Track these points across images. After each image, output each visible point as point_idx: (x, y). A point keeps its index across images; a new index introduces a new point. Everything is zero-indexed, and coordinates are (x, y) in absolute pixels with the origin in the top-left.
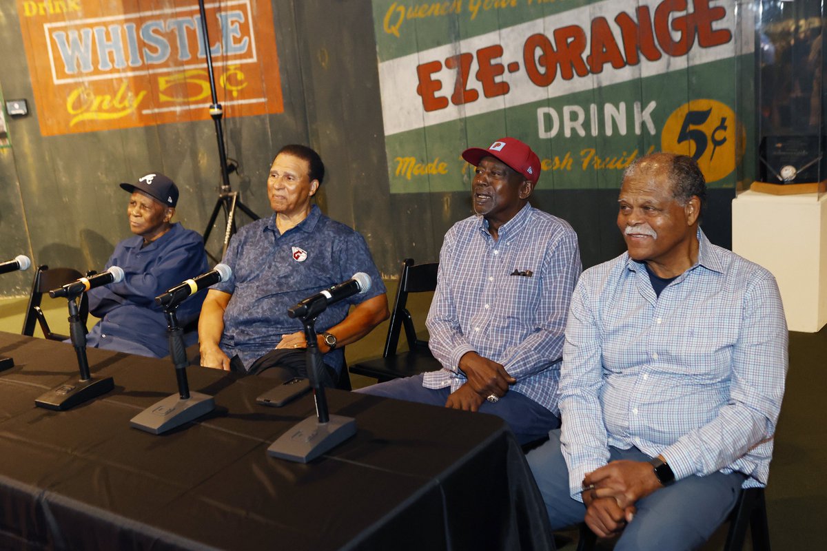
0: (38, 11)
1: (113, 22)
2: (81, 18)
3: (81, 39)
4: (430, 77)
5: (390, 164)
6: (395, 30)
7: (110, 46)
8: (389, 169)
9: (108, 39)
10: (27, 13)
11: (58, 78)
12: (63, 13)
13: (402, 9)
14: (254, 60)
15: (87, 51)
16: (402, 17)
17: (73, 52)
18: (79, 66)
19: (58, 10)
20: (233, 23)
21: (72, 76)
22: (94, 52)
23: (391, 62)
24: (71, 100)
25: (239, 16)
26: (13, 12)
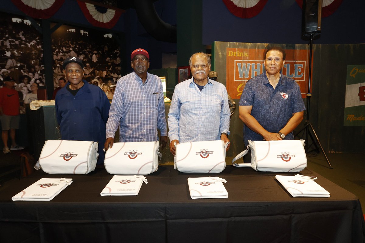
0: (233, 55)
1: (258, 62)
2: (248, 60)
3: (246, 67)
4: (364, 91)
5: (345, 116)
6: (354, 76)
7: (256, 70)
8: (345, 118)
9: (256, 68)
10: (229, 55)
11: (236, 79)
12: (242, 56)
13: (357, 69)
14: (304, 80)
15: (248, 71)
16: (357, 72)
17: (243, 71)
18: (244, 76)
19: (240, 56)
20: (299, 67)
21: (241, 79)
22: (250, 71)
23: (351, 85)
24: (239, 87)
25: (301, 66)
26: (225, 54)
